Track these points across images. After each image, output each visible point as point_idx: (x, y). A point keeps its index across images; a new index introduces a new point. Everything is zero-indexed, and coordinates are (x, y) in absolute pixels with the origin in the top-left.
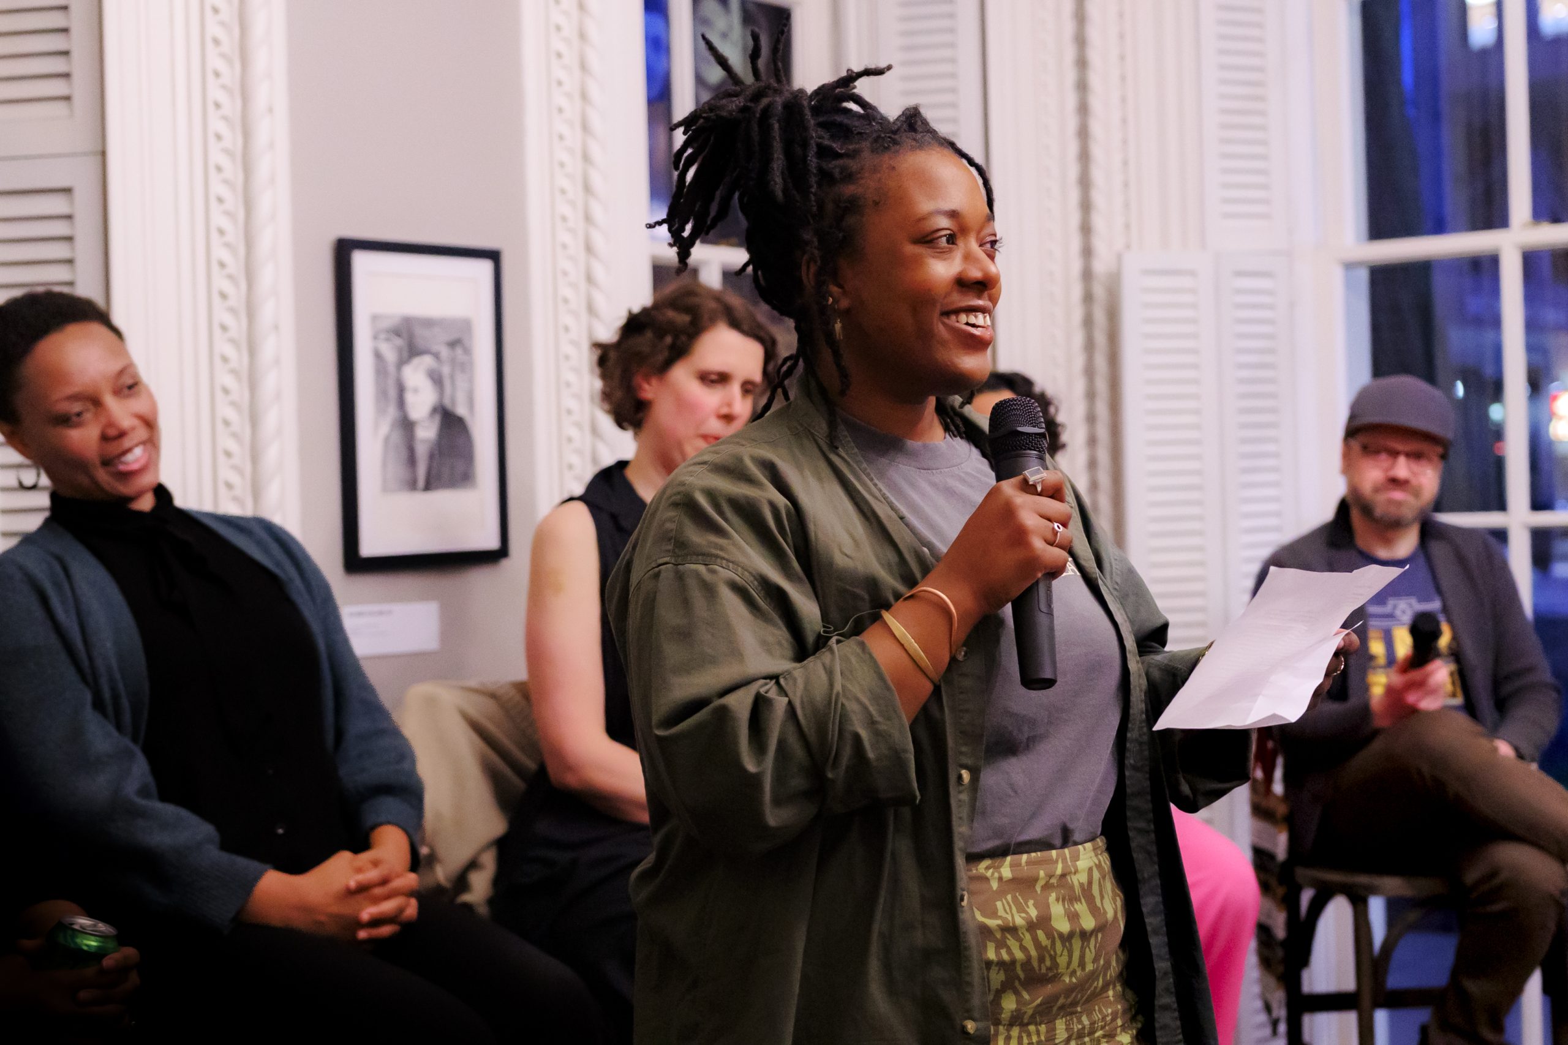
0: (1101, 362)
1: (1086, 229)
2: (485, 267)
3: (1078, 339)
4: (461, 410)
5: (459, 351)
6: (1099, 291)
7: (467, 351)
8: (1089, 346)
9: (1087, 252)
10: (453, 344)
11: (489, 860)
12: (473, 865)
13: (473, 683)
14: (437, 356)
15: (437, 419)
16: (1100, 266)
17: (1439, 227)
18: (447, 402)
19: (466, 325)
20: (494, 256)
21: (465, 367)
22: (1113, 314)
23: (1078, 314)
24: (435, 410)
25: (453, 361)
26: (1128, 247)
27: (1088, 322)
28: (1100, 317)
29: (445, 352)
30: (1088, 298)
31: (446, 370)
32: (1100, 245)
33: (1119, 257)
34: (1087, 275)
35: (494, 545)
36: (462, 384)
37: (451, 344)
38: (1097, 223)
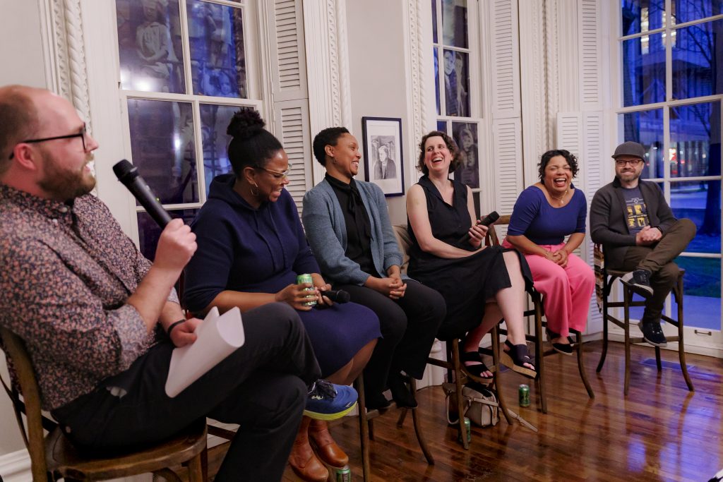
1: (547, 107)
2: (397, 123)
3: (545, 136)
6: (550, 123)
7: (393, 144)
8: (548, 138)
9: (547, 113)
13: (399, 225)
14: (386, 146)
15: (387, 161)
16: (551, 117)
18: (389, 157)
19: (393, 137)
20: (399, 120)
21: (394, 148)
22: (554, 129)
23: (545, 130)
24: (386, 159)
26: (558, 112)
27: (548, 131)
28: (550, 129)
30: (547, 125)
31: (389, 149)
32: (550, 111)
33: (556, 114)
34: (547, 119)
35: (401, 192)
36: (392, 152)
37: (390, 143)
38: (550, 105)
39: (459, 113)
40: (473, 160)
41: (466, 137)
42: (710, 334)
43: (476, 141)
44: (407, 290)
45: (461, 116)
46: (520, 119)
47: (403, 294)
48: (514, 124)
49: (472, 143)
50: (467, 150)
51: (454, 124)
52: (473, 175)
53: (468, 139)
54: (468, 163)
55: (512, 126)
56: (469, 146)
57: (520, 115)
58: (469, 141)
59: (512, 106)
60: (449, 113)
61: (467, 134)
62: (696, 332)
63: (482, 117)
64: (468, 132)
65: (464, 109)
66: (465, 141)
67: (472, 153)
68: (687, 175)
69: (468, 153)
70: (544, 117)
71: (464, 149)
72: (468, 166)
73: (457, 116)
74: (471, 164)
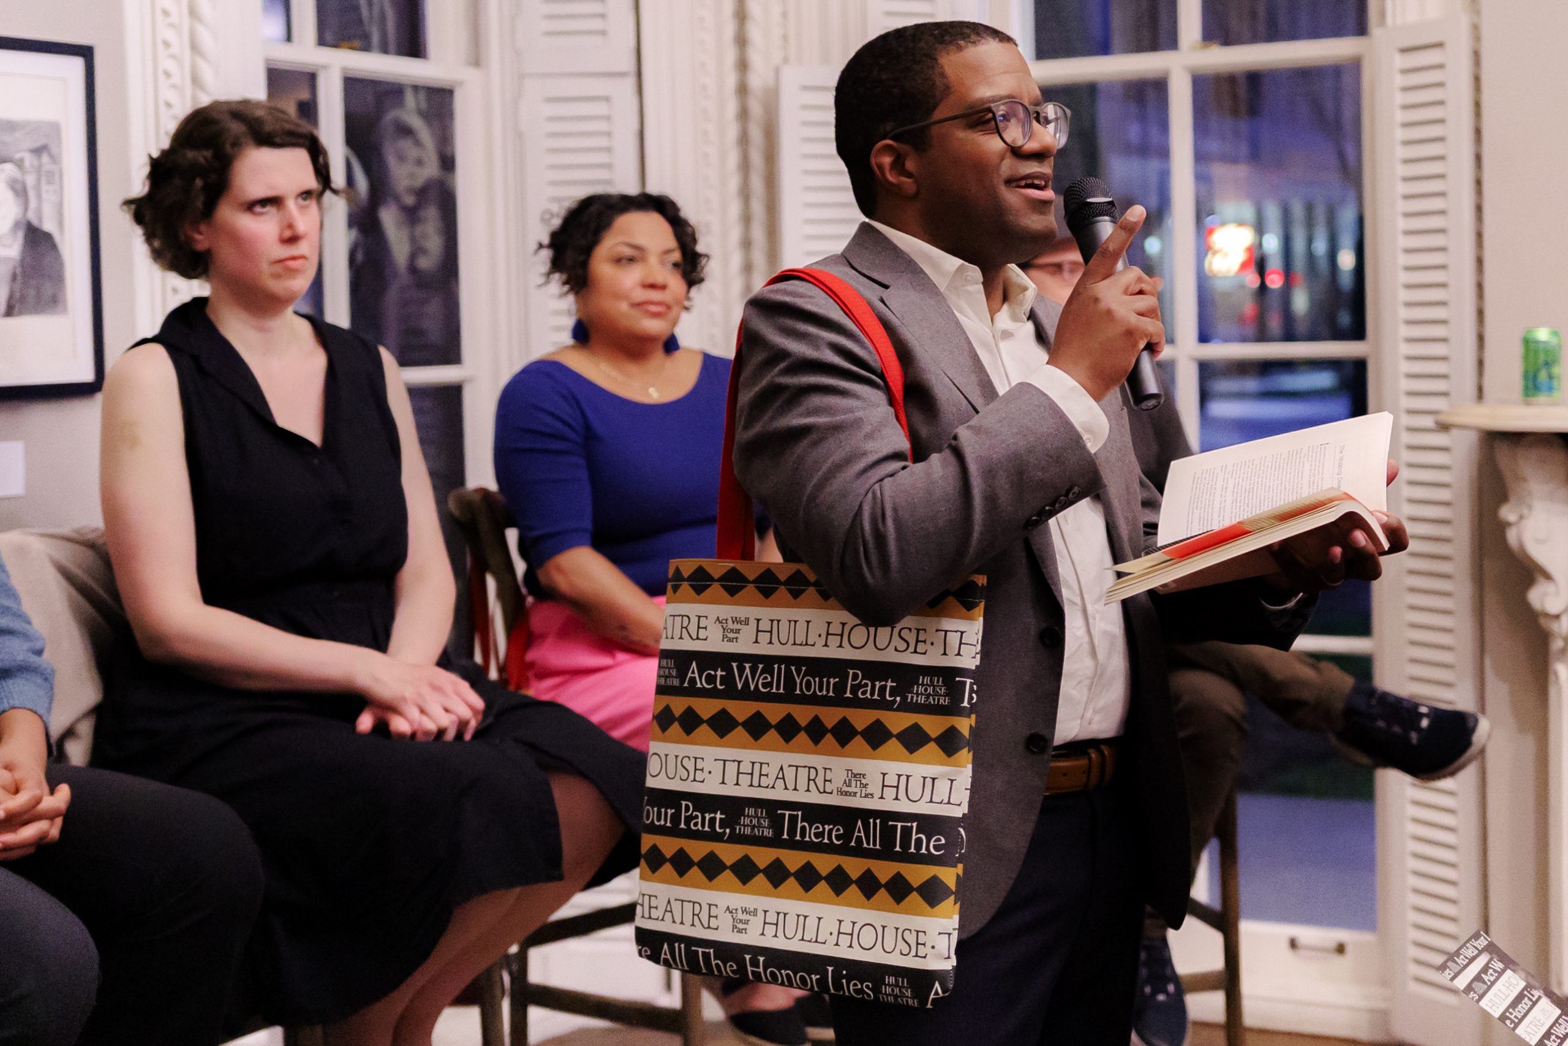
0: (757, 183)
1: (741, 41)
2: (76, 64)
3: (733, 158)
4: (48, 226)
5: (45, 158)
6: (756, 108)
7: (55, 160)
8: (745, 166)
9: (743, 65)
10: (39, 151)
11: (86, 729)
12: (70, 733)
13: (66, 531)
14: (19, 163)
15: (21, 235)
16: (757, 80)
17: (1104, 49)
18: (32, 216)
19: (55, 129)
20: (85, 53)
21: (55, 177)
22: (771, 134)
23: (732, 132)
24: (17, 225)
25: (39, 170)
26: (786, 60)
27: (744, 140)
28: (756, 133)
29: (29, 160)
30: (744, 114)
31: (30, 180)
32: (756, 58)
33: (777, 71)
34: (743, 90)
35: (87, 375)
36: (49, 196)
37: (38, 151)
38: (755, 33)
39: (375, 39)
40: (434, 243)
41: (405, 144)
42: (1341, 949)
43: (448, 163)
44: (71, 816)
45: (385, 50)
46: (630, 83)
47: (55, 832)
48: (607, 99)
49: (431, 169)
50: (409, 200)
51: (353, 84)
52: (434, 307)
53: (413, 152)
54: (413, 257)
55: (600, 109)
56: (419, 183)
57: (629, 65)
58: (419, 162)
59: (597, 24)
60: (329, 37)
61: (406, 131)
62: (1293, 944)
63: (476, 59)
64: (416, 122)
65: (399, 26)
66: (402, 158)
67: (431, 214)
68: (1289, 336)
69: (411, 215)
70: (731, 80)
71: (397, 198)
72: (413, 269)
73: (366, 48)
74: (425, 263)
